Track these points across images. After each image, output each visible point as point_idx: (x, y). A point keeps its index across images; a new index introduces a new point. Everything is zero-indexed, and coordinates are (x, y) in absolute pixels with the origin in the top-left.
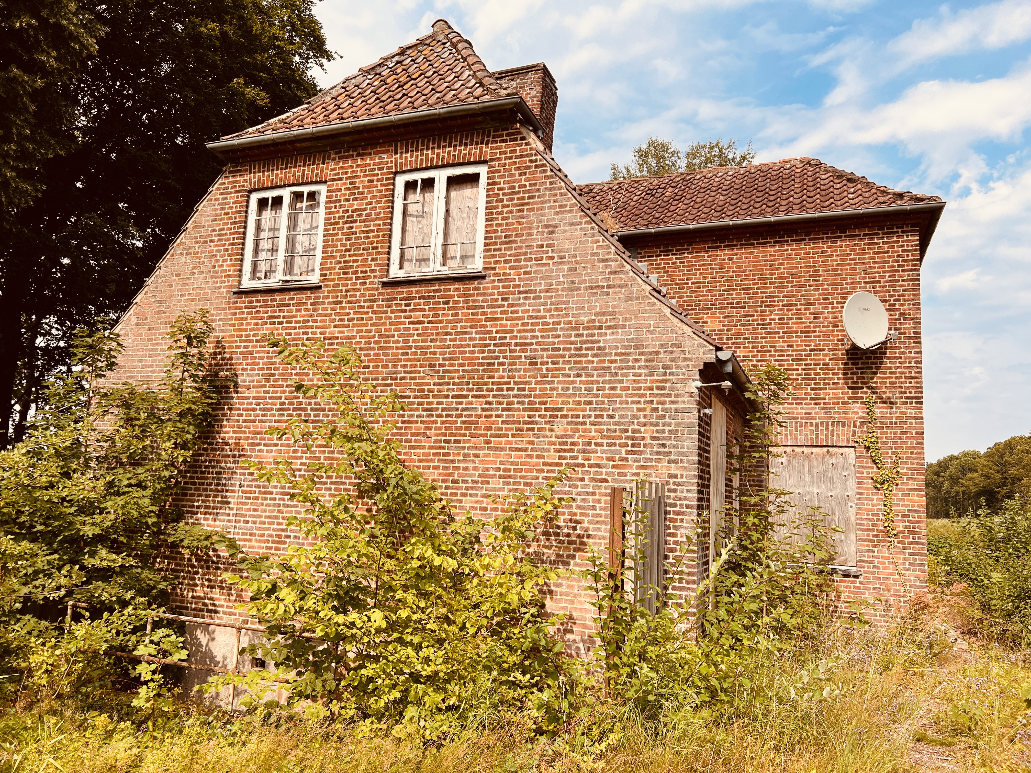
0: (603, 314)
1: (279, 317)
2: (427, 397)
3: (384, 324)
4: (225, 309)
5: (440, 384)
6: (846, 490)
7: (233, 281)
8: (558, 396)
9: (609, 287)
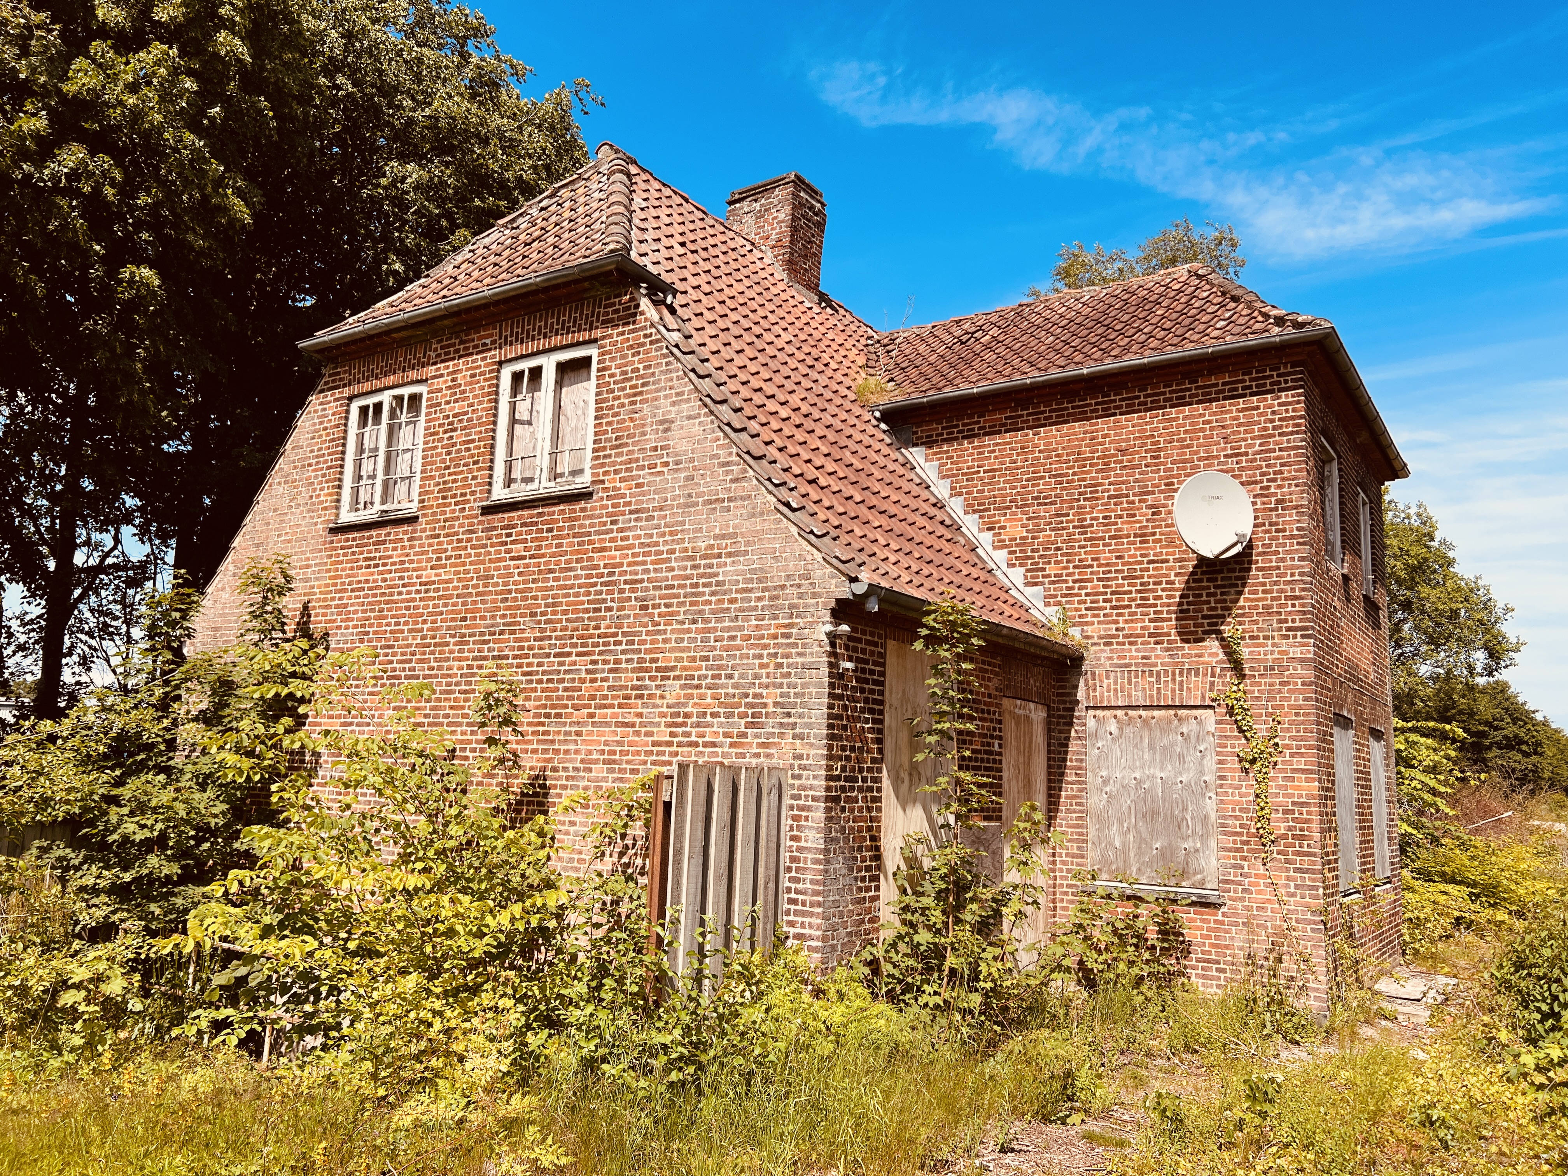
0: (723, 537)
1: (374, 558)
2: (527, 656)
3: (483, 562)
4: (320, 551)
5: (541, 639)
6: (1202, 773)
7: (330, 515)
8: (672, 650)
9: (730, 500)
